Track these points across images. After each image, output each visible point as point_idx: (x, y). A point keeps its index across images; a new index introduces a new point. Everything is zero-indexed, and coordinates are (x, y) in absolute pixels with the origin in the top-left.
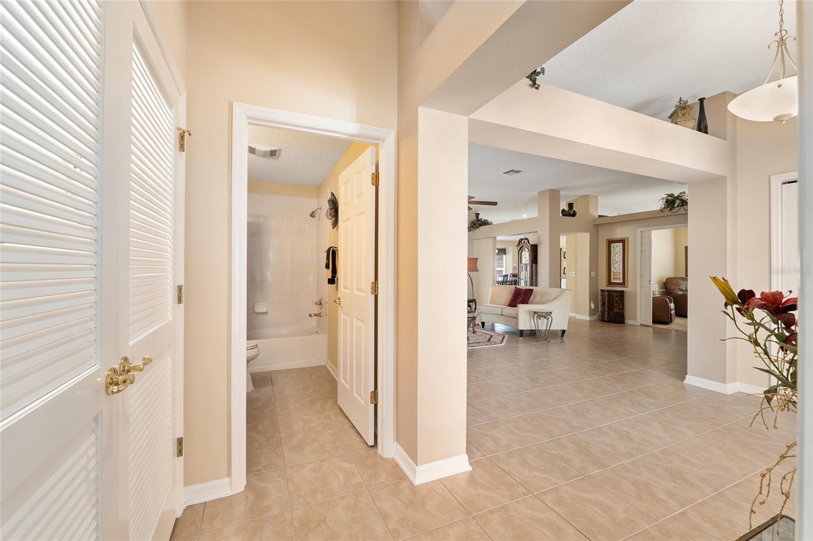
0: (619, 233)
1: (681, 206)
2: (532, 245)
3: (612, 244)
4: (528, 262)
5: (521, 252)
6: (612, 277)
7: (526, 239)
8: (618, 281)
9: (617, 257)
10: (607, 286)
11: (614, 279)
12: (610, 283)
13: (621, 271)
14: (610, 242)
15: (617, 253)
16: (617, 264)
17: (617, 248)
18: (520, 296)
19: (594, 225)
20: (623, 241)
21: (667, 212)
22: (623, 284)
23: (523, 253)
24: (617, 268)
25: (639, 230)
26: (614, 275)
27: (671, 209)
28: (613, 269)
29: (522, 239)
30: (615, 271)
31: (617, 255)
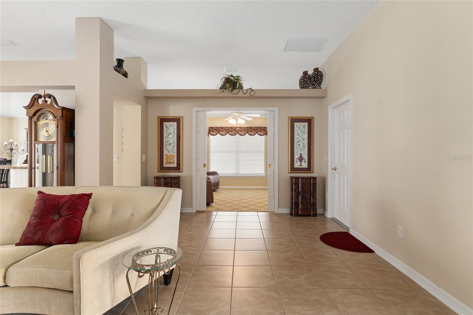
0: (173, 110)
1: (241, 89)
2: (63, 109)
3: (165, 123)
4: (54, 139)
5: (38, 119)
6: (165, 161)
7: (50, 96)
8: (172, 166)
9: (170, 138)
10: (158, 172)
11: (167, 163)
12: (162, 168)
13: (175, 154)
14: (162, 121)
15: (171, 133)
16: (171, 146)
17: (171, 128)
18: (59, 213)
19: (144, 96)
20: (178, 120)
21: (227, 93)
22: (178, 168)
23: (42, 122)
24: (170, 150)
25: (195, 109)
26: (167, 159)
27: (232, 91)
28: (165, 152)
29: (40, 97)
30: (169, 154)
31: (171, 136)
